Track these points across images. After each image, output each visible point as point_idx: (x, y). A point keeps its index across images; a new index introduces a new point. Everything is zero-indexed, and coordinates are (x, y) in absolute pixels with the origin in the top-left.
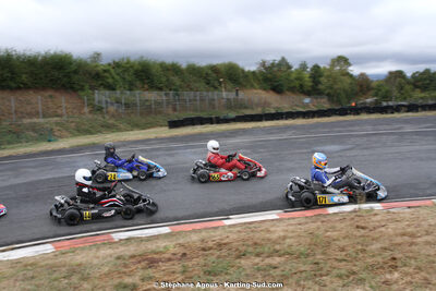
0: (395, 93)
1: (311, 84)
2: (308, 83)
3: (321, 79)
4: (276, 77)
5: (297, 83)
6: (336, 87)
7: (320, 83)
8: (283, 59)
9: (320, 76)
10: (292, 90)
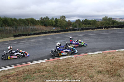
0: (78, 26)
2: (54, 23)
3: (58, 22)
4: (45, 22)
5: (51, 23)
6: (62, 24)
7: (57, 23)
8: (47, 17)
9: (58, 21)
10: (50, 25)
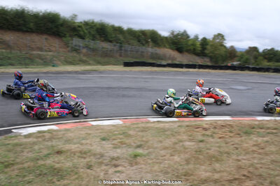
1: (200, 49)
3: (208, 47)
5: (192, 48)
6: (216, 52)
7: (206, 49)
8: (185, 31)
9: (207, 45)
